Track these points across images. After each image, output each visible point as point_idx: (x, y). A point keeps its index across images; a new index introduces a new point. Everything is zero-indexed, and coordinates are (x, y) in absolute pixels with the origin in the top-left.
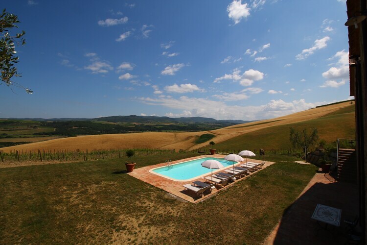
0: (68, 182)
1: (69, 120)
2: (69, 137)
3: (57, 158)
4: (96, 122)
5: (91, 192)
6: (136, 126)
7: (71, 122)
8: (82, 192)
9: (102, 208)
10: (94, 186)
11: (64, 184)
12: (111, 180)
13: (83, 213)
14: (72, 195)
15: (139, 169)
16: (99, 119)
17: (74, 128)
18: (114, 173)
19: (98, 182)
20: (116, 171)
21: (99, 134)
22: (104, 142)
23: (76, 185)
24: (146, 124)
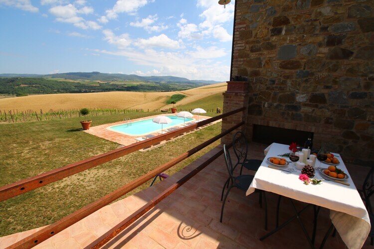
0: (19, 141)
1: (14, 76)
2: (17, 96)
3: (4, 120)
4: (50, 79)
5: (44, 147)
6: (100, 84)
7: (17, 78)
8: (34, 148)
9: (55, 160)
10: (47, 143)
11: (14, 142)
12: (65, 137)
13: (35, 164)
14: (23, 151)
15: (96, 127)
16: (54, 76)
17: (22, 86)
18: (69, 131)
19: (51, 139)
20: (71, 129)
21: (55, 93)
22: (62, 102)
23: (27, 142)
24: (112, 83)
